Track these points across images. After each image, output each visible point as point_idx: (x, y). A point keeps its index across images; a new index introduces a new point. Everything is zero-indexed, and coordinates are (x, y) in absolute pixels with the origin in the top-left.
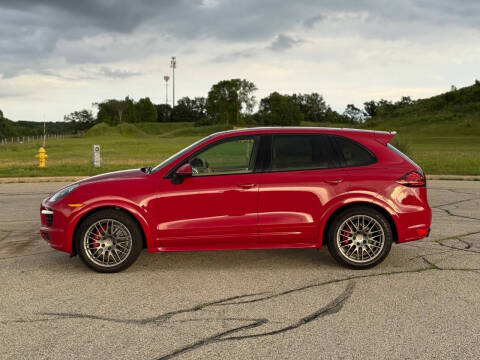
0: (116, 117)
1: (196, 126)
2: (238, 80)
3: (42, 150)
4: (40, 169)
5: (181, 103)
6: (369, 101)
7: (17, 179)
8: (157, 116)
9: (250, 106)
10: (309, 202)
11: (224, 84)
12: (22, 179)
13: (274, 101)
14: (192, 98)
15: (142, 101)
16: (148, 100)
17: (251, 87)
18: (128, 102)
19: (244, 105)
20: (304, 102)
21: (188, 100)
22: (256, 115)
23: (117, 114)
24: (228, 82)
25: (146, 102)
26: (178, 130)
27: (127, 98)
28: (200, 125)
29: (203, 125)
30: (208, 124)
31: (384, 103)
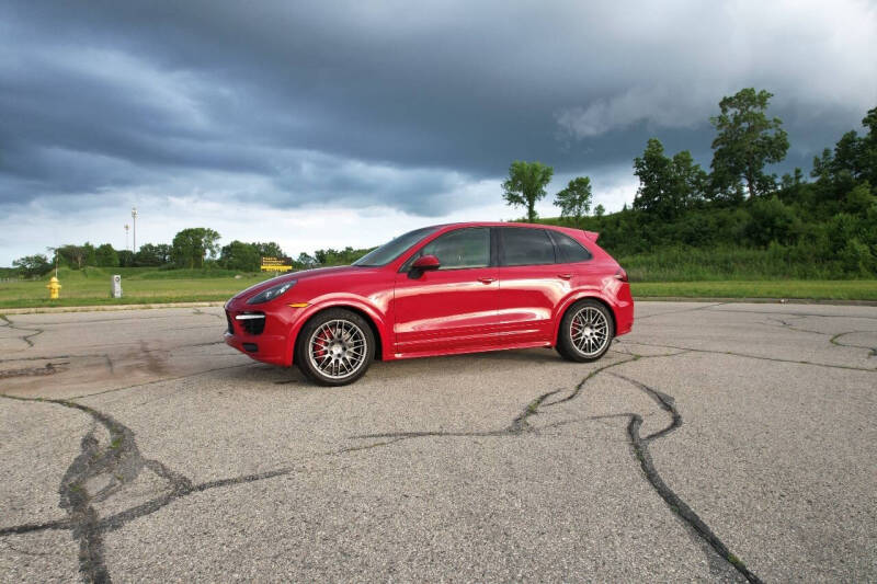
0: (74, 262)
1: (161, 270)
2: (203, 229)
3: (55, 279)
4: (52, 300)
5: (144, 249)
6: (319, 250)
7: (33, 310)
8: (118, 262)
9: (213, 253)
10: (539, 298)
11: (187, 233)
12: (40, 309)
13: (234, 249)
14: (155, 245)
15: (102, 247)
16: (109, 246)
17: (215, 235)
18: (88, 247)
19: (208, 251)
20: (263, 250)
21: (150, 246)
22: (218, 261)
23: (76, 259)
24: (192, 230)
25: (107, 249)
26: (145, 274)
27: (87, 244)
28: (165, 269)
29: (169, 269)
30: (173, 268)
31: (331, 252)
